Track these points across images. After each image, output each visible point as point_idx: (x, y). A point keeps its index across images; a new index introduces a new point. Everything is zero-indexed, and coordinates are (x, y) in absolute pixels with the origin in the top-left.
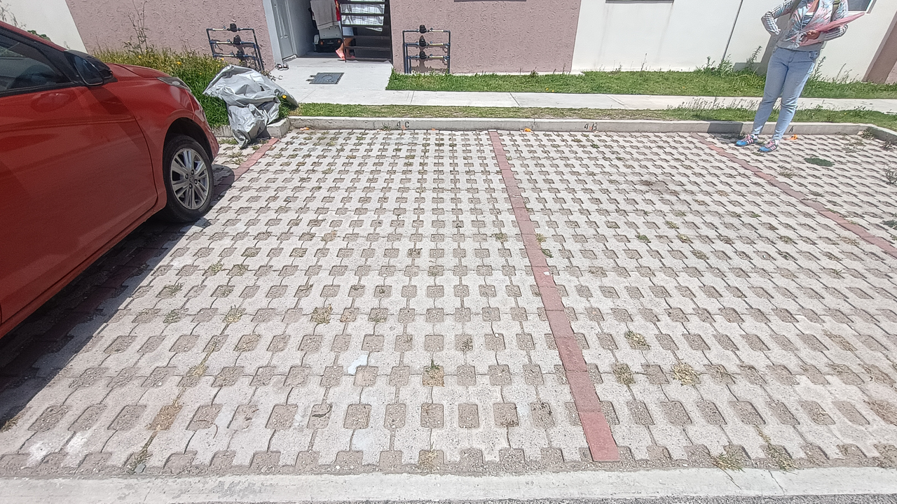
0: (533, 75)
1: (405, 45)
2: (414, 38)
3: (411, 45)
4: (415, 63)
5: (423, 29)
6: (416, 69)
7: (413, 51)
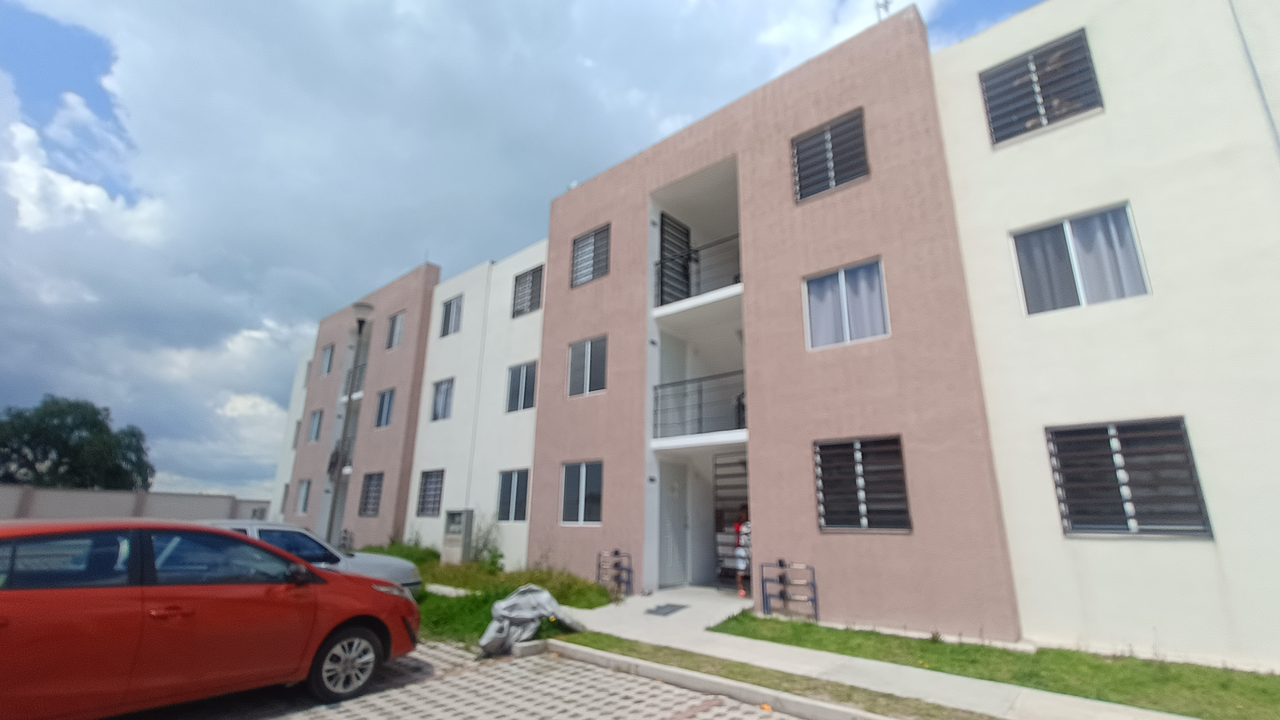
0: (935, 640)
1: (764, 581)
2: (775, 572)
3: (771, 581)
4: (775, 603)
5: (781, 564)
6: (777, 610)
7: (774, 588)
